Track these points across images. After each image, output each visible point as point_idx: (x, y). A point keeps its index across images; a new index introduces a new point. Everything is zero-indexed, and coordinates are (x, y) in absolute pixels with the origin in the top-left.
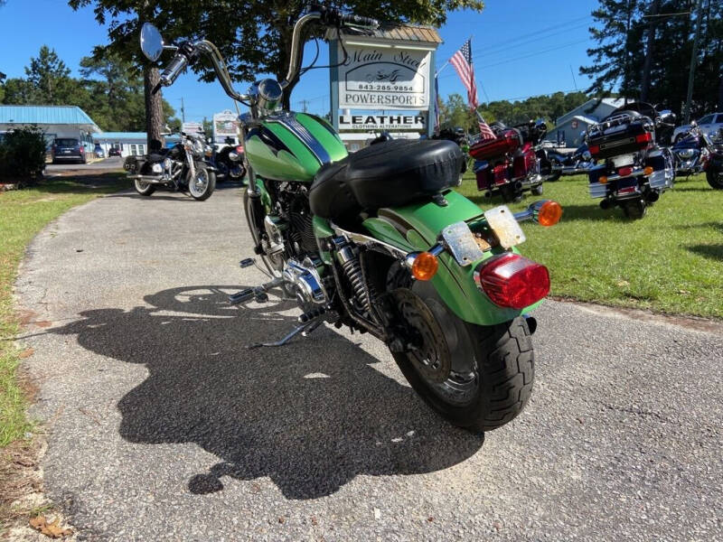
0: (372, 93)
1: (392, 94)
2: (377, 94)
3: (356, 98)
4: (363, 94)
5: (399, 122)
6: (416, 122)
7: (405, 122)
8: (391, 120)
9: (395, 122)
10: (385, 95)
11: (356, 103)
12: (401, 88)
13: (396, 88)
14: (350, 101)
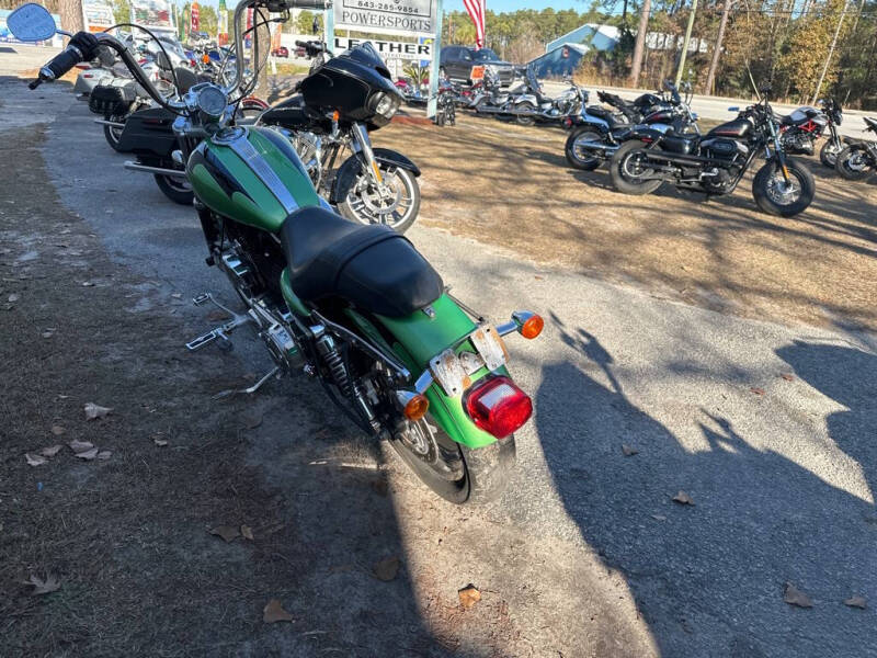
0: (372, 12)
1: (395, 16)
2: (379, 14)
3: (354, 17)
4: (362, 12)
5: (400, 51)
6: (420, 52)
7: (407, 50)
8: (392, 48)
9: (396, 51)
10: (387, 15)
11: (354, 24)
12: (405, 9)
13: (400, 8)
14: (348, 20)
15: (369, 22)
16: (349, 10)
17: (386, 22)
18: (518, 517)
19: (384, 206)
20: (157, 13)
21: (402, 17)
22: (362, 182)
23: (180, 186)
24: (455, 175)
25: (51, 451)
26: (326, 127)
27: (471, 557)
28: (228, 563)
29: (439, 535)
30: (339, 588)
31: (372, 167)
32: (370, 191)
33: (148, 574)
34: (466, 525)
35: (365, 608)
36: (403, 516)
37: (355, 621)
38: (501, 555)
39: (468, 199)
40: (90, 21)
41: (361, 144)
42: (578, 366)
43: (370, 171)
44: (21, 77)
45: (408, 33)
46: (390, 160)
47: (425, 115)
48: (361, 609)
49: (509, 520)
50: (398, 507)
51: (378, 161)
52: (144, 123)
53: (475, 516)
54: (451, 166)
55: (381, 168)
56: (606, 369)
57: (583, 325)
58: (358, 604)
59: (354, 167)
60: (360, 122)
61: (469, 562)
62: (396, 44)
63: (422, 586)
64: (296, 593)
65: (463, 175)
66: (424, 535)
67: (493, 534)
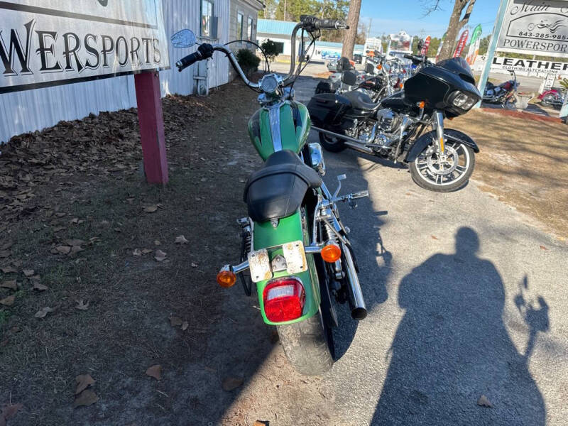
0: (529, 40)
1: (549, 42)
2: (535, 41)
3: (513, 43)
4: (521, 39)
5: (547, 67)
6: (565, 69)
7: (553, 67)
8: (540, 65)
9: (543, 68)
10: (541, 42)
11: (512, 47)
12: (559, 37)
13: (554, 36)
14: (507, 45)
15: (525, 46)
16: (511, 39)
17: (539, 46)
18: (340, 400)
19: (442, 169)
20: (403, 43)
21: (554, 43)
22: (430, 150)
23: (330, 140)
24: (546, 160)
25: (146, 251)
26: (415, 112)
27: (285, 407)
28: (161, 336)
29: (281, 383)
30: (198, 379)
31: (440, 142)
32: (434, 156)
33: (124, 322)
34: (304, 386)
35: (199, 397)
36: (271, 360)
37: (187, 400)
38: (306, 416)
39: (540, 178)
40: (368, 48)
41: (436, 125)
42: (506, 323)
43: (437, 144)
44: (314, 76)
45: (557, 55)
46: (455, 138)
47: (558, 114)
48: (197, 396)
49: (334, 398)
50: (273, 354)
51: (445, 137)
52: (317, 101)
53: (314, 384)
54: (548, 153)
55: (446, 143)
56: (533, 334)
57: (546, 295)
58: (198, 393)
59: (428, 140)
60: (439, 110)
61: (282, 408)
62: (544, 63)
63: (239, 404)
64: (175, 368)
65: (552, 161)
66: (271, 377)
67: (314, 400)
